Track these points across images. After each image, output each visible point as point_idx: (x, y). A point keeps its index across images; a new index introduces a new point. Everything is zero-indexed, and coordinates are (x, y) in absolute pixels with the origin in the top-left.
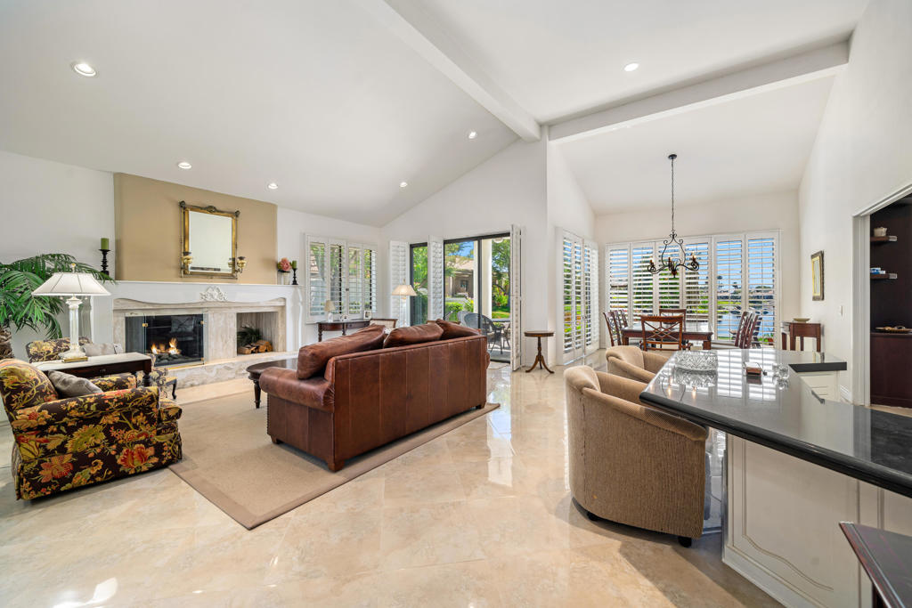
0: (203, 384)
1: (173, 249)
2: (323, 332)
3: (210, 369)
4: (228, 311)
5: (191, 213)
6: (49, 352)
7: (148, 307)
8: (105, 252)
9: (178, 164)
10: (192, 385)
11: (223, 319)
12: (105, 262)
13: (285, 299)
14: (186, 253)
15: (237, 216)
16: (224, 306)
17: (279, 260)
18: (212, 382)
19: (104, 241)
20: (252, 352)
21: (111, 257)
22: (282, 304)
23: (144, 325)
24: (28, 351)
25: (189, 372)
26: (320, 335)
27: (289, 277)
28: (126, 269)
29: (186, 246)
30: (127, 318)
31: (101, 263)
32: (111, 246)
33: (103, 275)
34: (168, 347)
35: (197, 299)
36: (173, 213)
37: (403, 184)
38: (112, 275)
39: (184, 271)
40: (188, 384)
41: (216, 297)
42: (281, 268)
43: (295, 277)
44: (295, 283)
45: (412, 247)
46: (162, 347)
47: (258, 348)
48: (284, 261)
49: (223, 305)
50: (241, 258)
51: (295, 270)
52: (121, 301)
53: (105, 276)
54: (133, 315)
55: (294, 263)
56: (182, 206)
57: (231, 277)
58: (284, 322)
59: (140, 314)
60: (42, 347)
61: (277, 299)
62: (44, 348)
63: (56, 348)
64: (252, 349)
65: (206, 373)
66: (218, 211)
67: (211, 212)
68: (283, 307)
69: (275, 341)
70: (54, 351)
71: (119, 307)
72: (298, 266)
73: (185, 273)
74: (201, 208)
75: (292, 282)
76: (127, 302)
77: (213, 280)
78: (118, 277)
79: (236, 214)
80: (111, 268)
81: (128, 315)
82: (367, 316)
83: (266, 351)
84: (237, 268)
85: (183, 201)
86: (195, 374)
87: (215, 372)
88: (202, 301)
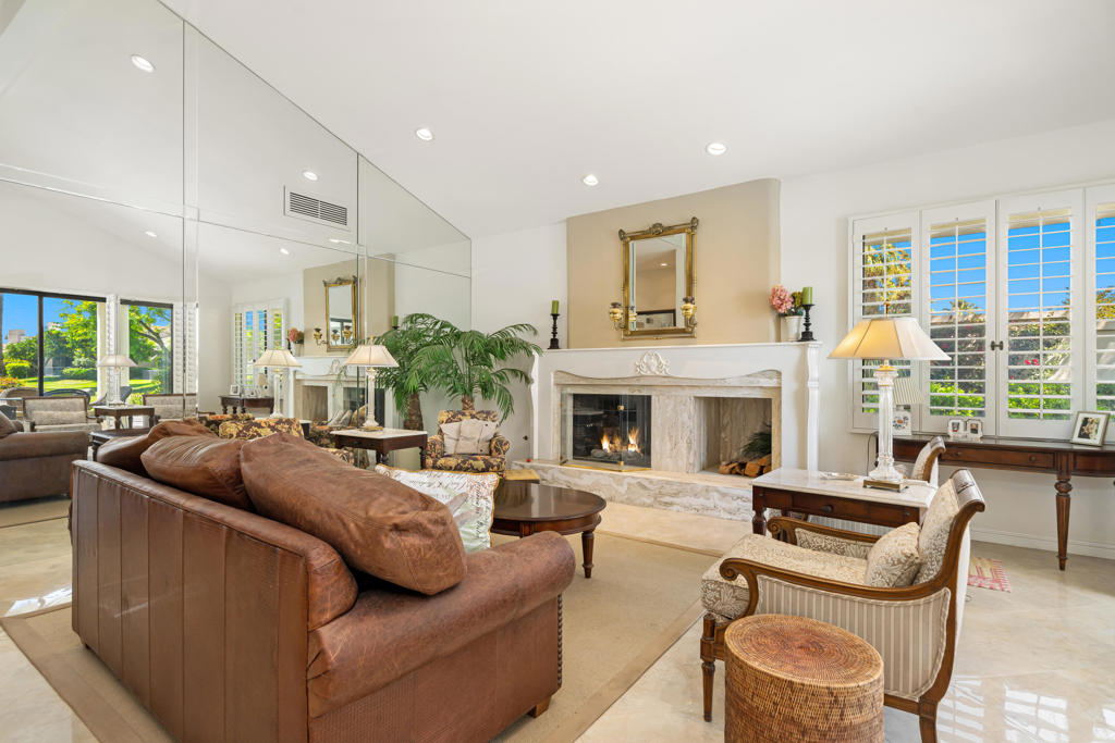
4: (680, 392)
5: (633, 244)
7: (581, 382)
8: (555, 316)
9: (583, 178)
12: (555, 328)
13: (779, 374)
14: (614, 306)
15: (693, 229)
18: (622, 502)
19: (555, 304)
21: (561, 322)
22: (773, 383)
27: (795, 324)
31: (552, 330)
32: (562, 311)
34: (625, 442)
35: (632, 372)
39: (625, 331)
43: (807, 325)
46: (618, 441)
47: (742, 466)
49: (667, 381)
51: (809, 309)
52: (560, 375)
55: (806, 293)
56: (622, 236)
57: (684, 334)
61: (763, 373)
66: (667, 230)
67: (659, 234)
71: (558, 381)
72: (814, 299)
73: (625, 336)
74: (646, 232)
75: (799, 336)
76: (565, 375)
78: (567, 345)
79: (692, 225)
80: (560, 335)
85: (621, 231)
86: (603, 482)
87: (626, 487)
88: (637, 374)
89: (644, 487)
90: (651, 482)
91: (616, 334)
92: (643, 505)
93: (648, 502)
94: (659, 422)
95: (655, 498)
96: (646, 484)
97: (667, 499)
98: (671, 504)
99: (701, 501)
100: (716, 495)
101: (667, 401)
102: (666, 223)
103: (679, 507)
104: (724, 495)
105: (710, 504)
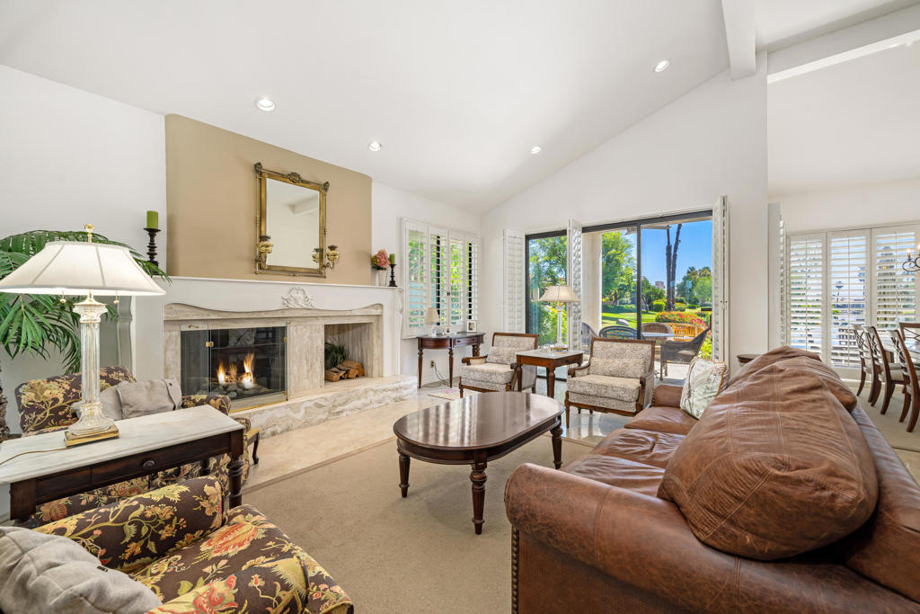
0: (288, 430)
1: (246, 233)
2: (424, 350)
3: (296, 408)
4: (315, 322)
5: (269, 181)
6: (56, 400)
7: (212, 317)
8: (152, 232)
9: (256, 102)
10: (274, 434)
11: (308, 334)
12: (152, 247)
13: (381, 306)
14: (264, 238)
15: (326, 190)
16: (309, 316)
17: (375, 253)
18: (299, 428)
19: (152, 216)
20: (341, 378)
21: (161, 240)
22: (377, 312)
23: (208, 344)
24: (19, 400)
25: (270, 414)
26: (421, 354)
27: (385, 276)
28: (182, 261)
29: (263, 229)
30: (183, 334)
31: (147, 250)
32: (162, 224)
33: (151, 267)
35: (277, 304)
36: (246, 180)
37: (536, 150)
38: (162, 267)
39: (259, 264)
40: (269, 431)
41: (301, 302)
42: (377, 264)
43: (392, 277)
44: (393, 284)
45: (528, 238)
46: (233, 372)
47: (347, 372)
48: (382, 253)
49: (309, 313)
50: (332, 248)
51: (392, 266)
52: (175, 307)
53: (154, 267)
54: (192, 329)
55: (392, 257)
56: (258, 168)
57: (318, 274)
58: (380, 337)
59: (203, 327)
60: (43, 391)
61: (371, 306)
62: (47, 393)
63: (68, 392)
64: (341, 374)
65: (291, 414)
66: (303, 181)
67: (294, 182)
68: (379, 317)
69: (367, 363)
70: (66, 397)
71: (173, 317)
72: (397, 261)
73: (260, 268)
74: (283, 176)
75: (388, 284)
76: (183, 308)
77: (297, 278)
78: (171, 271)
79: (325, 187)
80: (161, 257)
81: (185, 328)
82: (470, 329)
83: (357, 376)
84: (326, 261)
85: (259, 164)
86: (278, 415)
87: (303, 412)
88: (284, 307)
89: (320, 406)
90: (326, 399)
91: (247, 266)
92: (321, 421)
93: (324, 417)
94: (297, 349)
95: (330, 412)
96: (323, 403)
97: (339, 409)
98: (342, 412)
99: (363, 401)
100: (371, 393)
101: (305, 330)
102: (304, 177)
103: (348, 412)
104: (375, 391)
105: (368, 401)
